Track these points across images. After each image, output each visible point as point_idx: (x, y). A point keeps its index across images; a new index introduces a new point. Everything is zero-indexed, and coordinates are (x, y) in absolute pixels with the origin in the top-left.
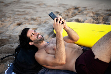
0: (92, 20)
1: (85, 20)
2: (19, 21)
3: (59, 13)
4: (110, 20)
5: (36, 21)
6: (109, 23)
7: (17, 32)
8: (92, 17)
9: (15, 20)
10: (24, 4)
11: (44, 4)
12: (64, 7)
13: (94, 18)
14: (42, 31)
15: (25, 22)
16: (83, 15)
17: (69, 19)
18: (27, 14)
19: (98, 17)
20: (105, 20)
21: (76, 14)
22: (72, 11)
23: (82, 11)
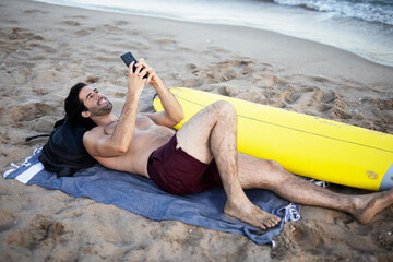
1: (241, 92)
2: (94, 72)
3: (195, 70)
10: (125, 36)
11: (174, 42)
12: (216, 56)
15: (107, 77)
16: (248, 80)
19: (279, 89)
21: (233, 77)
22: (230, 68)
23: (252, 71)
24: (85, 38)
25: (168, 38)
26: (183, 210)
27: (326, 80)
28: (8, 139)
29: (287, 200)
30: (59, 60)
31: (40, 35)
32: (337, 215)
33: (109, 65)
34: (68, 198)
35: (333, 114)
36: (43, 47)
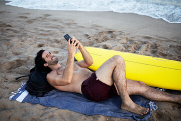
0: (122, 48)
1: (113, 47)
2: (40, 41)
3: (88, 37)
4: (142, 49)
5: (60, 43)
8: (123, 43)
9: (37, 40)
10: (50, 22)
11: (75, 24)
12: (96, 29)
13: (126, 45)
14: (63, 55)
15: (47, 43)
16: (115, 40)
18: (51, 35)
19: (130, 44)
20: (136, 49)
21: (107, 39)
22: (105, 34)
23: (115, 36)
24: (32, 24)
25: (71, 22)
26: (102, 109)
27: (151, 38)
28: (7, 79)
29: (149, 100)
30: (22, 36)
31: (10, 24)
32: (174, 105)
33: (46, 37)
34: (44, 107)
35: (158, 54)
36: (13, 30)
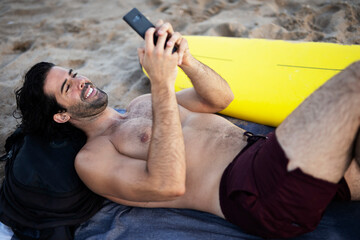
0: (277, 28)
1: (250, 28)
2: (20, 34)
3: (163, 6)
4: (336, 27)
5: (82, 33)
6: (334, 35)
7: (16, 76)
8: (274, 15)
9: (9, 31)
13: (282, 19)
14: (102, 70)
15: (43, 38)
16: (245, 9)
17: (197, 26)
19: (294, 14)
20: (318, 27)
21: (220, 8)
